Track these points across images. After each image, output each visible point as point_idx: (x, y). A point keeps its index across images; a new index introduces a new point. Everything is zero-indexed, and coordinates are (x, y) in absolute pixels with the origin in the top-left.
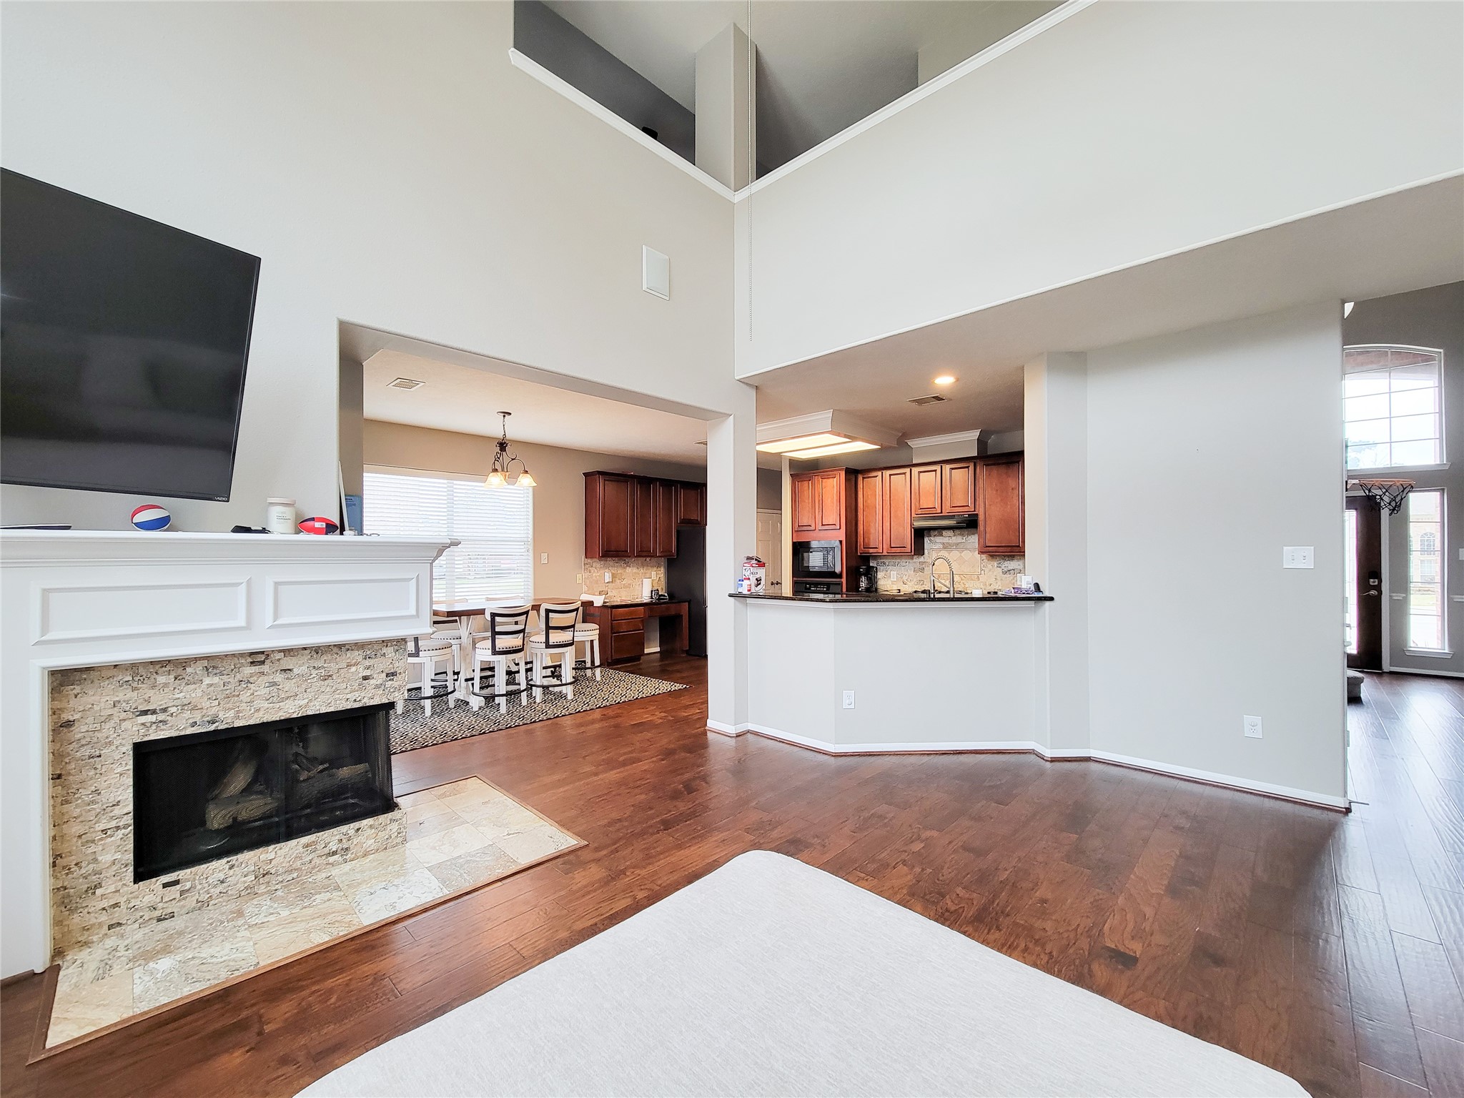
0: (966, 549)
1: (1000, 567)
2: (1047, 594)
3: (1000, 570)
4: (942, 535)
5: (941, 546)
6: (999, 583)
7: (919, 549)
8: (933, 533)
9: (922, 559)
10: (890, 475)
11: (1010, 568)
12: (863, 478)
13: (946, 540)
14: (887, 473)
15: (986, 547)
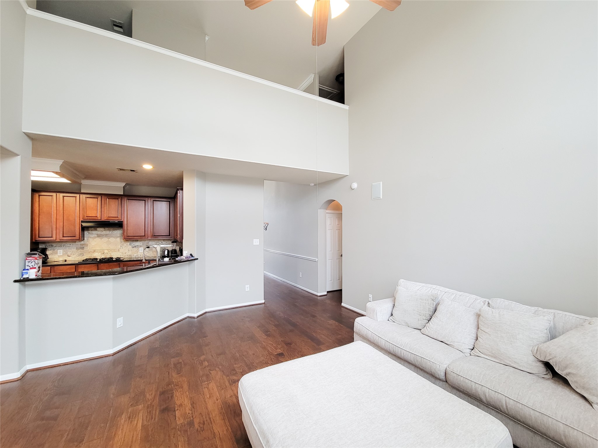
0: (112, 237)
1: (131, 245)
2: (196, 257)
3: (131, 246)
4: (96, 230)
5: (96, 236)
6: (130, 252)
7: (82, 238)
8: (90, 229)
9: (82, 242)
10: (64, 197)
11: (136, 245)
12: (39, 196)
13: (99, 233)
14: (62, 195)
15: (128, 236)
